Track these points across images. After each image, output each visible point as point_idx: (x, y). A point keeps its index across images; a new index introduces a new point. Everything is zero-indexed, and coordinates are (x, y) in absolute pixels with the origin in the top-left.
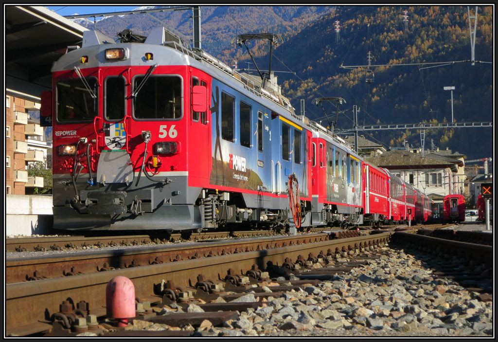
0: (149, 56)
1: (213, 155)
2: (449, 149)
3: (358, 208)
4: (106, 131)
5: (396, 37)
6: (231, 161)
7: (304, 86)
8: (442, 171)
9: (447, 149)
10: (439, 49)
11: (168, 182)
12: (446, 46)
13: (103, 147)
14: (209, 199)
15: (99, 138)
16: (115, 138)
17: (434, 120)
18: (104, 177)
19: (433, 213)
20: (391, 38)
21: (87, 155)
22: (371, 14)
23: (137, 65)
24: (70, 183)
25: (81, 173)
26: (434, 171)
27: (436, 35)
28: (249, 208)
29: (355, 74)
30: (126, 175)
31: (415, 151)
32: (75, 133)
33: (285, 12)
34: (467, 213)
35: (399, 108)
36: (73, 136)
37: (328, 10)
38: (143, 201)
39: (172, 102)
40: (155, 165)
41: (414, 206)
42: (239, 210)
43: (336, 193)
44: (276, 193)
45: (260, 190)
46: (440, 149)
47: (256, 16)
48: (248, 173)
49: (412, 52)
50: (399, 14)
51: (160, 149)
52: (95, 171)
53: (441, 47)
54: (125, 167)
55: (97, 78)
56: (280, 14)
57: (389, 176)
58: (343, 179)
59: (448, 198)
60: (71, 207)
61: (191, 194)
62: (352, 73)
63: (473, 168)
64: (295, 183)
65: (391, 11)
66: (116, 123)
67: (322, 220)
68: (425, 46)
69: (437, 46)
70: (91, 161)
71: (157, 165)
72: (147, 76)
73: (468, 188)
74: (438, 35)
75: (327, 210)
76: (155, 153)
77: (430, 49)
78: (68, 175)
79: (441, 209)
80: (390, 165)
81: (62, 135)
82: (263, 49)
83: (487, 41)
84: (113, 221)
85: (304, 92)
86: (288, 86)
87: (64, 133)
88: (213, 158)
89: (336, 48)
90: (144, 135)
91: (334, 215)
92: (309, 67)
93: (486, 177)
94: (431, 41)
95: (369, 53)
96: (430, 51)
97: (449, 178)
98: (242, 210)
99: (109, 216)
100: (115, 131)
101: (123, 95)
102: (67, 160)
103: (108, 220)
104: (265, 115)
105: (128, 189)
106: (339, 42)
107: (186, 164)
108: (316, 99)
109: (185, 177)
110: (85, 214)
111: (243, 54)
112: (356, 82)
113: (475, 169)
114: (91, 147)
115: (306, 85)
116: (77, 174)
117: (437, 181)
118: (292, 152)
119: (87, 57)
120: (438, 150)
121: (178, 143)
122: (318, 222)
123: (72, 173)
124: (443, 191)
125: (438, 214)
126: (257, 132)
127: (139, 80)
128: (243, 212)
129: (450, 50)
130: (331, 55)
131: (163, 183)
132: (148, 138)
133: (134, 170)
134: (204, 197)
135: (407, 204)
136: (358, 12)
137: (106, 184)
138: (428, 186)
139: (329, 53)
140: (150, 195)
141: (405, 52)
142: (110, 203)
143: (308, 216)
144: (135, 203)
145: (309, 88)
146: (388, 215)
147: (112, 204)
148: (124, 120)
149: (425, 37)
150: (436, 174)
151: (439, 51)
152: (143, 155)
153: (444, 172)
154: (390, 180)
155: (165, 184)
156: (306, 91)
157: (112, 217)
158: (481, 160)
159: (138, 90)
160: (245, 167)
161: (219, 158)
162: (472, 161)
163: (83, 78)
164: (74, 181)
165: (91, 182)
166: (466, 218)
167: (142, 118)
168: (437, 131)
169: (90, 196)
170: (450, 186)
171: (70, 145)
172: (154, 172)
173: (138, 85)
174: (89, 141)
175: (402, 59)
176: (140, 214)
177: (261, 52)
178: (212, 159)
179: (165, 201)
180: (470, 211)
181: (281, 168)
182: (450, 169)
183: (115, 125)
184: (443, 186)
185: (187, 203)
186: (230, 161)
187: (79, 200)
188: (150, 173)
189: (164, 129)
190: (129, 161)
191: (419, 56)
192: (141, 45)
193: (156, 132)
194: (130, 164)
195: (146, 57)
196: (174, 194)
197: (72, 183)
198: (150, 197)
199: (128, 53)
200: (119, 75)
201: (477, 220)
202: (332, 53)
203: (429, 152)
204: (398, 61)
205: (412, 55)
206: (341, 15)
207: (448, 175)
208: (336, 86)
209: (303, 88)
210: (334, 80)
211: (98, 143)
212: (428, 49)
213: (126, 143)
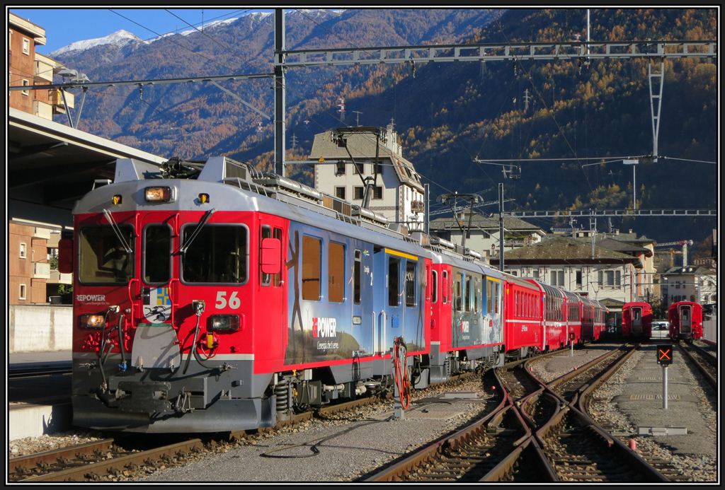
0: (203, 198)
1: (290, 325)
2: (633, 232)
3: (497, 347)
4: (145, 298)
5: (564, 70)
6: (315, 327)
7: (436, 135)
8: (620, 268)
9: (631, 232)
10: (623, 88)
11: (226, 369)
12: (632, 84)
13: (141, 320)
14: (283, 382)
15: (134, 306)
16: (157, 307)
17: (614, 185)
18: (142, 360)
19: (607, 327)
20: (557, 71)
21: (118, 329)
22: (531, 38)
23: (187, 210)
24: (95, 366)
25: (111, 352)
26: (609, 267)
27: (619, 68)
28: (339, 384)
29: (506, 119)
30: (171, 357)
31: (586, 235)
32: (103, 298)
33: (411, 32)
34: (655, 325)
35: (566, 168)
36: (101, 302)
37: (470, 31)
38: (193, 393)
39: (235, 253)
40: (210, 345)
41: (579, 323)
42: (326, 387)
43: (465, 334)
44: (379, 354)
45: (356, 356)
46: (620, 232)
47: (371, 37)
48: (339, 337)
49: (585, 91)
50: (569, 38)
51: (217, 324)
52: (130, 351)
53: (625, 85)
54: (169, 347)
55: (134, 226)
56: (404, 35)
57: (543, 291)
58: (476, 311)
59: (628, 307)
60: (97, 398)
61: (258, 384)
62: (502, 118)
63: (667, 252)
64: (403, 348)
65: (557, 34)
66: (159, 287)
67: (444, 374)
68: (603, 83)
69: (620, 84)
70: (123, 337)
71: (213, 345)
72: (201, 225)
73: (659, 286)
74: (622, 68)
75: (452, 358)
76: (210, 329)
77: (610, 88)
78: (94, 356)
79: (619, 321)
80: (550, 258)
81: (86, 300)
82: (380, 82)
83: (690, 78)
84: (153, 420)
85: (436, 144)
86: (414, 136)
87: (89, 298)
88: (289, 329)
89: (481, 84)
90: (196, 304)
91: (462, 362)
92: (443, 110)
93: (684, 270)
94: (611, 76)
95: (527, 92)
96: (611, 90)
97: (631, 278)
98: (331, 388)
99: (147, 414)
100: (156, 298)
101: (169, 249)
102: (92, 335)
103: (145, 419)
104: (364, 252)
105: (174, 377)
106: (485, 75)
107: (251, 345)
108: (442, 195)
109: (250, 361)
110: (114, 408)
111: (352, 89)
112: (508, 131)
113: (670, 254)
114: (125, 318)
115: (438, 134)
116: (105, 354)
117: (614, 281)
118: (402, 294)
119: (120, 196)
120: (618, 232)
121: (241, 316)
122: (439, 379)
123: (98, 352)
124: (622, 295)
125: (615, 327)
126: (352, 279)
127: (189, 230)
128: (332, 391)
129: (638, 89)
130: (474, 93)
131: (221, 370)
132: (200, 309)
133: (182, 352)
134: (276, 382)
135: (570, 323)
136: (512, 35)
137: (144, 368)
138: (602, 288)
139: (471, 90)
140: (203, 386)
141: (575, 91)
142: (149, 398)
143: (424, 374)
144: (183, 397)
145: (443, 138)
146: (542, 346)
147: (151, 399)
148: (168, 284)
149: (604, 70)
150: (613, 272)
151: (622, 90)
152: (193, 331)
153: (624, 268)
154: (544, 296)
155: (223, 371)
156: (438, 142)
157: (151, 414)
158: (678, 243)
159: (189, 243)
160: (334, 331)
161: (297, 327)
162: (667, 244)
163: (114, 225)
164: (101, 365)
165: (123, 366)
166: (653, 332)
167: (193, 281)
168: (618, 201)
169: (121, 386)
170: (631, 288)
171: (97, 314)
172: (208, 355)
173: (188, 237)
174: (122, 311)
175: (572, 101)
176: (189, 411)
177: (377, 87)
178: (287, 331)
179: (223, 394)
180: (660, 323)
181: (387, 319)
182: (631, 265)
183: (156, 290)
184: (622, 288)
185: (253, 397)
186: (313, 327)
187: (108, 389)
188: (203, 356)
189: (222, 296)
190: (175, 339)
191: (595, 97)
192: (193, 182)
193: (212, 301)
194: (176, 343)
195: (199, 199)
196: (234, 384)
197: (97, 366)
198: (203, 389)
199: (175, 193)
200: (163, 222)
201: (668, 336)
202: (475, 90)
203: (605, 236)
204: (566, 103)
205: (585, 95)
206: (489, 38)
207: (629, 273)
208: (480, 136)
209: (434, 139)
210: (477, 128)
211: (134, 313)
212: (607, 88)
213: (171, 314)
